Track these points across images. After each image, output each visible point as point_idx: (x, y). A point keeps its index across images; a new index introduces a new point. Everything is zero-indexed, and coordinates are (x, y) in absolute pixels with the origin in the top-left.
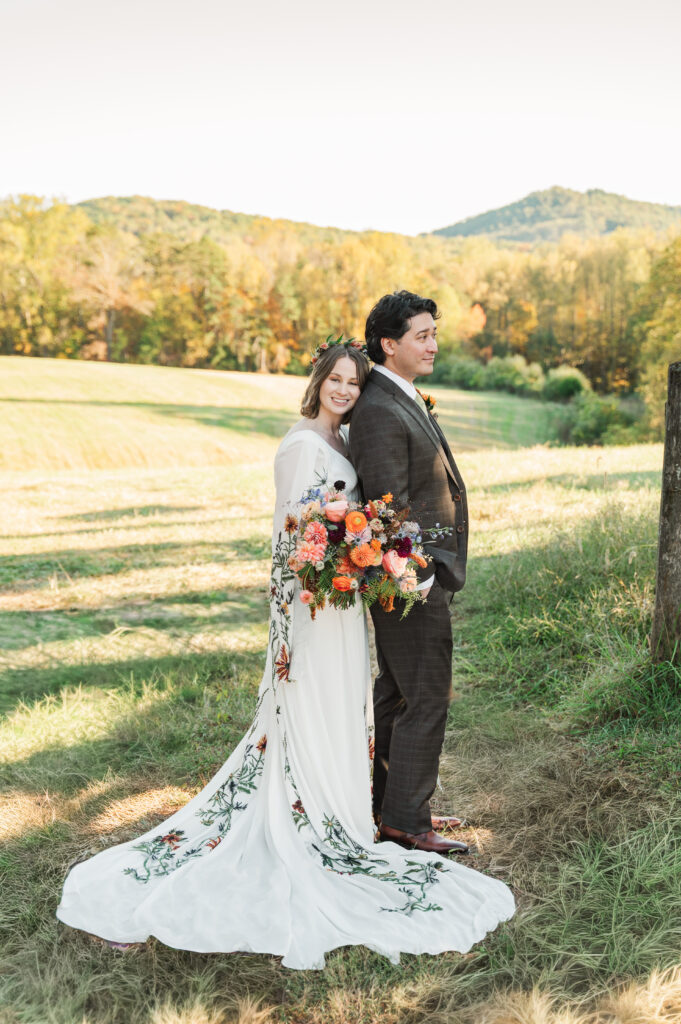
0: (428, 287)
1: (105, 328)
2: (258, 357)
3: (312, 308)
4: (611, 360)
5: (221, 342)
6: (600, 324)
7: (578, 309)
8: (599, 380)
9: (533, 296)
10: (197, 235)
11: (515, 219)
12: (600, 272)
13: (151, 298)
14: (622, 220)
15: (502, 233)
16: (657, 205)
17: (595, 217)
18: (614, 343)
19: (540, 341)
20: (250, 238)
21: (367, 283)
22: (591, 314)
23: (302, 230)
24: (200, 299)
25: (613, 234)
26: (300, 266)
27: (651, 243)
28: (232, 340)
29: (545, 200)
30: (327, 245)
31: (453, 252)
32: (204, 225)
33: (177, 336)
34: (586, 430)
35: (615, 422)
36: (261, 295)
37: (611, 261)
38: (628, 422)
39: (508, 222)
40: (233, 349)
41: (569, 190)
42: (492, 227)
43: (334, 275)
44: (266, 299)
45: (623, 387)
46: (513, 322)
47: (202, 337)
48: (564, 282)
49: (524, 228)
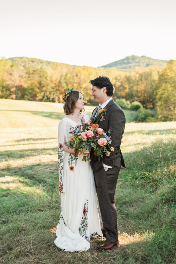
1: (15, 91)
2: (55, 99)
3: (70, 85)
4: (147, 100)
5: (45, 95)
6: (145, 91)
7: (139, 87)
8: (145, 105)
9: (127, 83)
10: (39, 67)
12: (145, 77)
13: (27, 83)
14: (150, 64)
15: (119, 67)
16: (159, 60)
17: (143, 63)
18: (148, 95)
19: (129, 95)
20: (53, 68)
21: (84, 80)
22: (143, 88)
23: (67, 66)
24: (40, 83)
25: (148, 67)
26: (66, 75)
27: (158, 70)
28: (48, 94)
29: (130, 58)
30: (73, 70)
31: (106, 72)
32: (41, 64)
33: (34, 93)
34: (141, 118)
35: (149, 116)
36: (56, 82)
37: (148, 74)
38: (153, 116)
39: (121, 64)
40: (49, 96)
41: (136, 56)
42: (116, 65)
43: (75, 77)
44: (57, 84)
45: (151, 107)
46: (122, 90)
47: (41, 93)
48: (135, 79)
49: (125, 66)
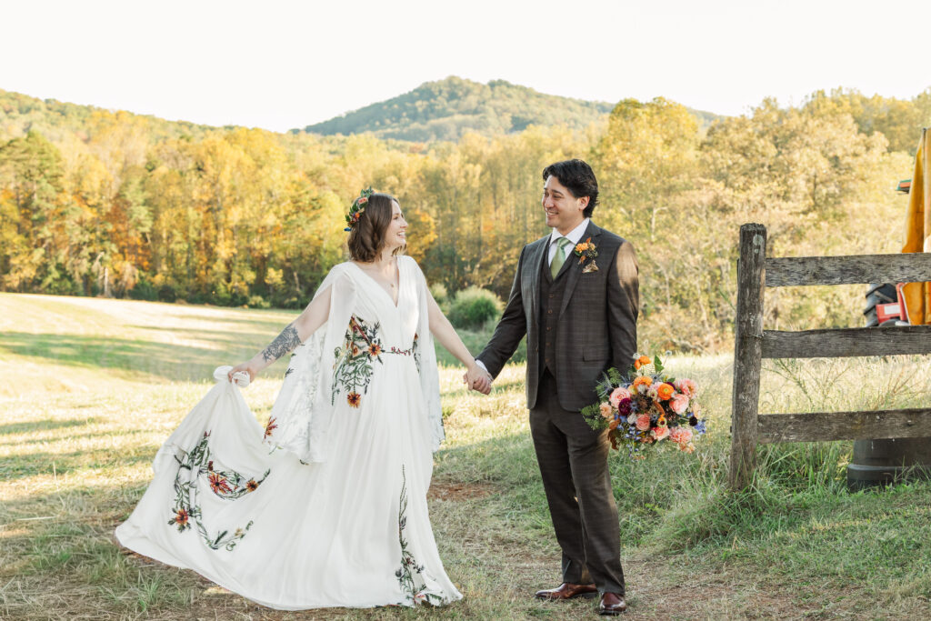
0: (307, 193)
2: (100, 276)
3: (166, 217)
5: (53, 260)
6: (510, 237)
7: (485, 221)
9: (431, 205)
10: (17, 130)
11: (404, 114)
12: (510, 176)
14: (531, 117)
15: (389, 130)
16: (570, 99)
17: (499, 113)
19: (441, 257)
20: (85, 134)
21: (233, 188)
22: (501, 226)
23: (149, 123)
24: (26, 206)
25: (523, 133)
26: (151, 168)
28: (67, 258)
29: (440, 92)
30: (183, 142)
31: (332, 153)
32: (25, 118)
36: (103, 202)
39: (397, 117)
40: (68, 268)
41: (468, 81)
42: (378, 123)
43: (193, 177)
44: (108, 207)
47: (30, 254)
48: (468, 187)
49: (416, 125)
